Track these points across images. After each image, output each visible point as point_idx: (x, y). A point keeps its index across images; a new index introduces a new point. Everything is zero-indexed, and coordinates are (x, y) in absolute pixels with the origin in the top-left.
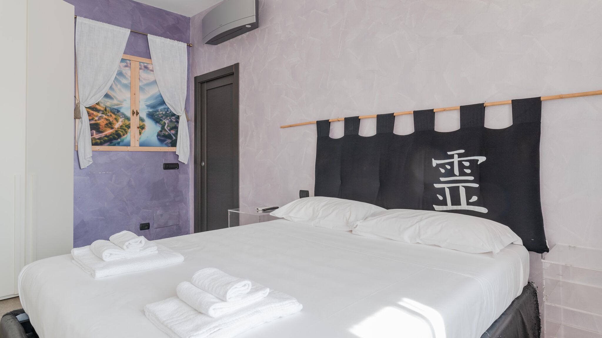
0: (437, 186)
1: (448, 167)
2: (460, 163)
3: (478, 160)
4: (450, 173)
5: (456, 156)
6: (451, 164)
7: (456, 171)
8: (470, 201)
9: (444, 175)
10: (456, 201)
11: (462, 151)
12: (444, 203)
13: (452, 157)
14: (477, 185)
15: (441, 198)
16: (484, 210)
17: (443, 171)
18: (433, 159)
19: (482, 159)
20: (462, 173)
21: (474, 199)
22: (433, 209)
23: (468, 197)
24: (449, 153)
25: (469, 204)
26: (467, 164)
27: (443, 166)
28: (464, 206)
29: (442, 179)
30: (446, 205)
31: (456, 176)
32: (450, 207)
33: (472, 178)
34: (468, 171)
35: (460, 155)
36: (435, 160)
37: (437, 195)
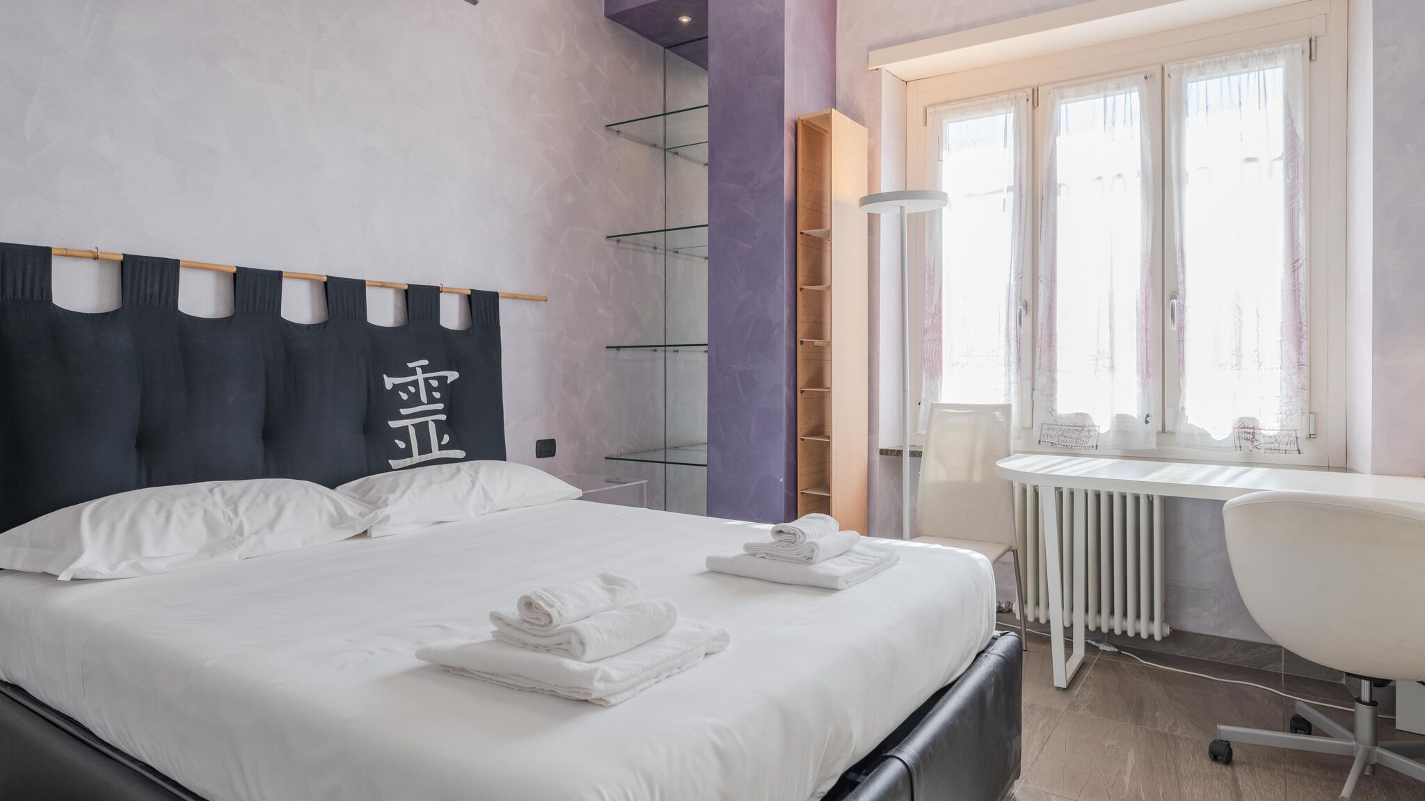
0: (394, 424)
1: (412, 389)
2: (426, 380)
3: (447, 378)
4: (415, 400)
5: (419, 370)
6: (415, 383)
7: (424, 398)
8: (442, 443)
9: (407, 405)
10: (425, 448)
11: (425, 362)
12: (408, 453)
13: (413, 372)
14: (443, 417)
15: (401, 445)
16: (460, 454)
17: (404, 396)
18: (385, 376)
19: (452, 376)
20: (432, 400)
21: (446, 439)
22: (389, 469)
23: (440, 439)
24: (410, 365)
25: (441, 448)
26: (435, 383)
27: (403, 387)
28: (436, 453)
29: (404, 411)
30: (411, 456)
31: (424, 404)
32: (417, 458)
33: (440, 406)
34: (437, 395)
35: (425, 369)
36: (389, 376)
37: (396, 441)
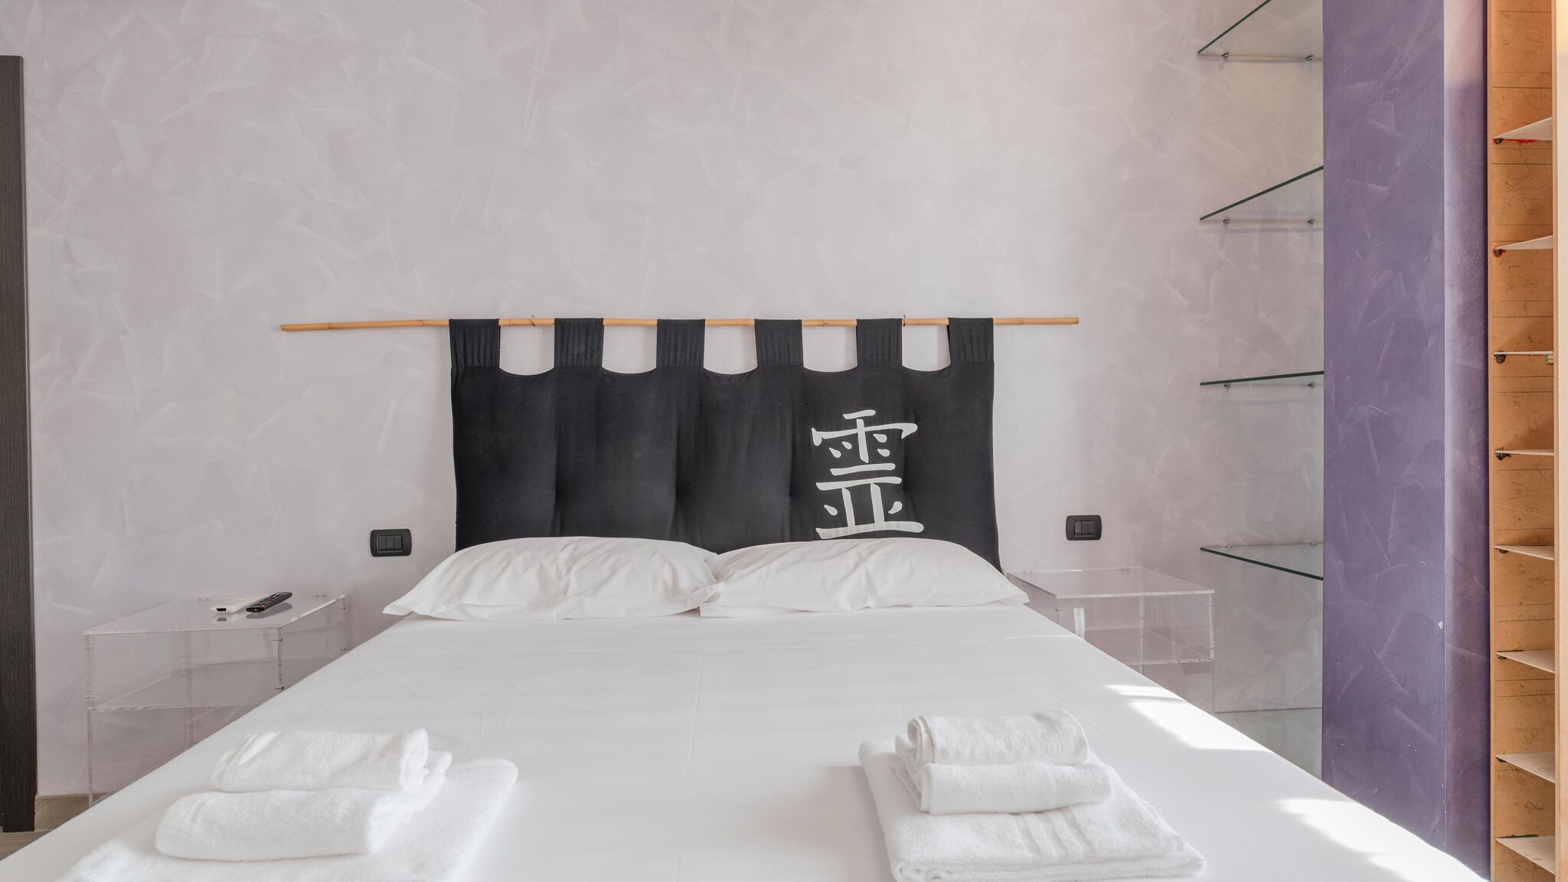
0: (822, 486)
1: (848, 446)
2: (869, 436)
3: (901, 431)
4: (852, 458)
5: (860, 423)
6: (853, 439)
7: (864, 455)
8: (889, 512)
9: (838, 463)
10: (864, 514)
11: (871, 413)
12: (840, 521)
13: (852, 424)
14: (897, 480)
15: (832, 511)
16: (917, 527)
17: (837, 454)
18: (813, 430)
19: (909, 429)
20: (875, 458)
21: (897, 507)
22: (817, 537)
23: (887, 506)
24: (847, 416)
25: (888, 518)
26: (882, 439)
27: (836, 443)
28: (880, 524)
29: (835, 472)
30: (845, 524)
31: (865, 463)
32: (852, 528)
33: (891, 466)
34: (885, 453)
35: (868, 421)
36: (818, 430)
37: (826, 506)
